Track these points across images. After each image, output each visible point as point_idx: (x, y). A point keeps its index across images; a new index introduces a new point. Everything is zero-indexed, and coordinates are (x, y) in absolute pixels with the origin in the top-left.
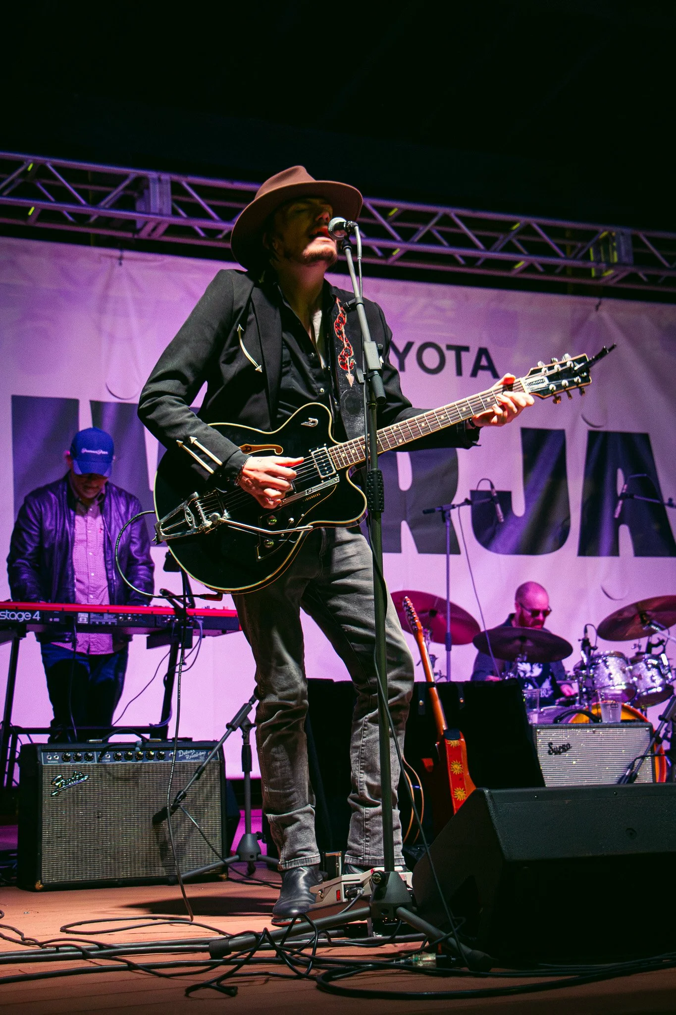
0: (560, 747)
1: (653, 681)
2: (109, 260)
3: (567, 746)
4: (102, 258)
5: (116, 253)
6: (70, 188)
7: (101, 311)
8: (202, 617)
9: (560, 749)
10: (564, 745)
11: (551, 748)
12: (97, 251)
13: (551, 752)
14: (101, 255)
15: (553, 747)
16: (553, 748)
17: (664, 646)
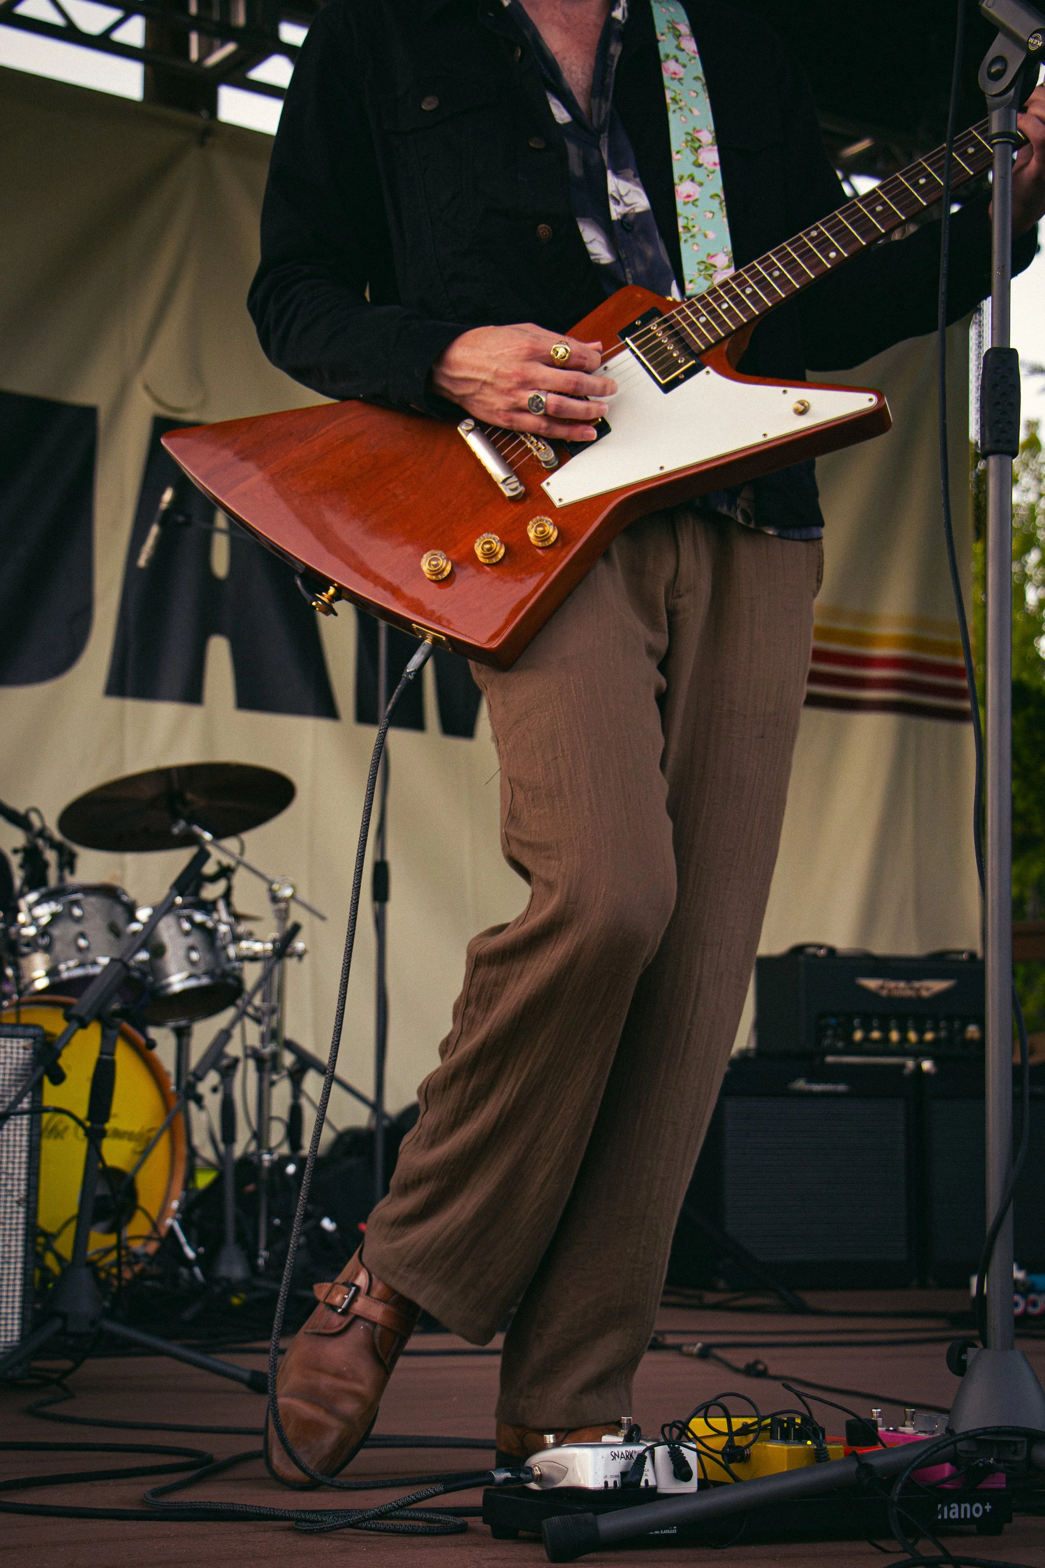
1: (193, 962)
17: (229, 880)
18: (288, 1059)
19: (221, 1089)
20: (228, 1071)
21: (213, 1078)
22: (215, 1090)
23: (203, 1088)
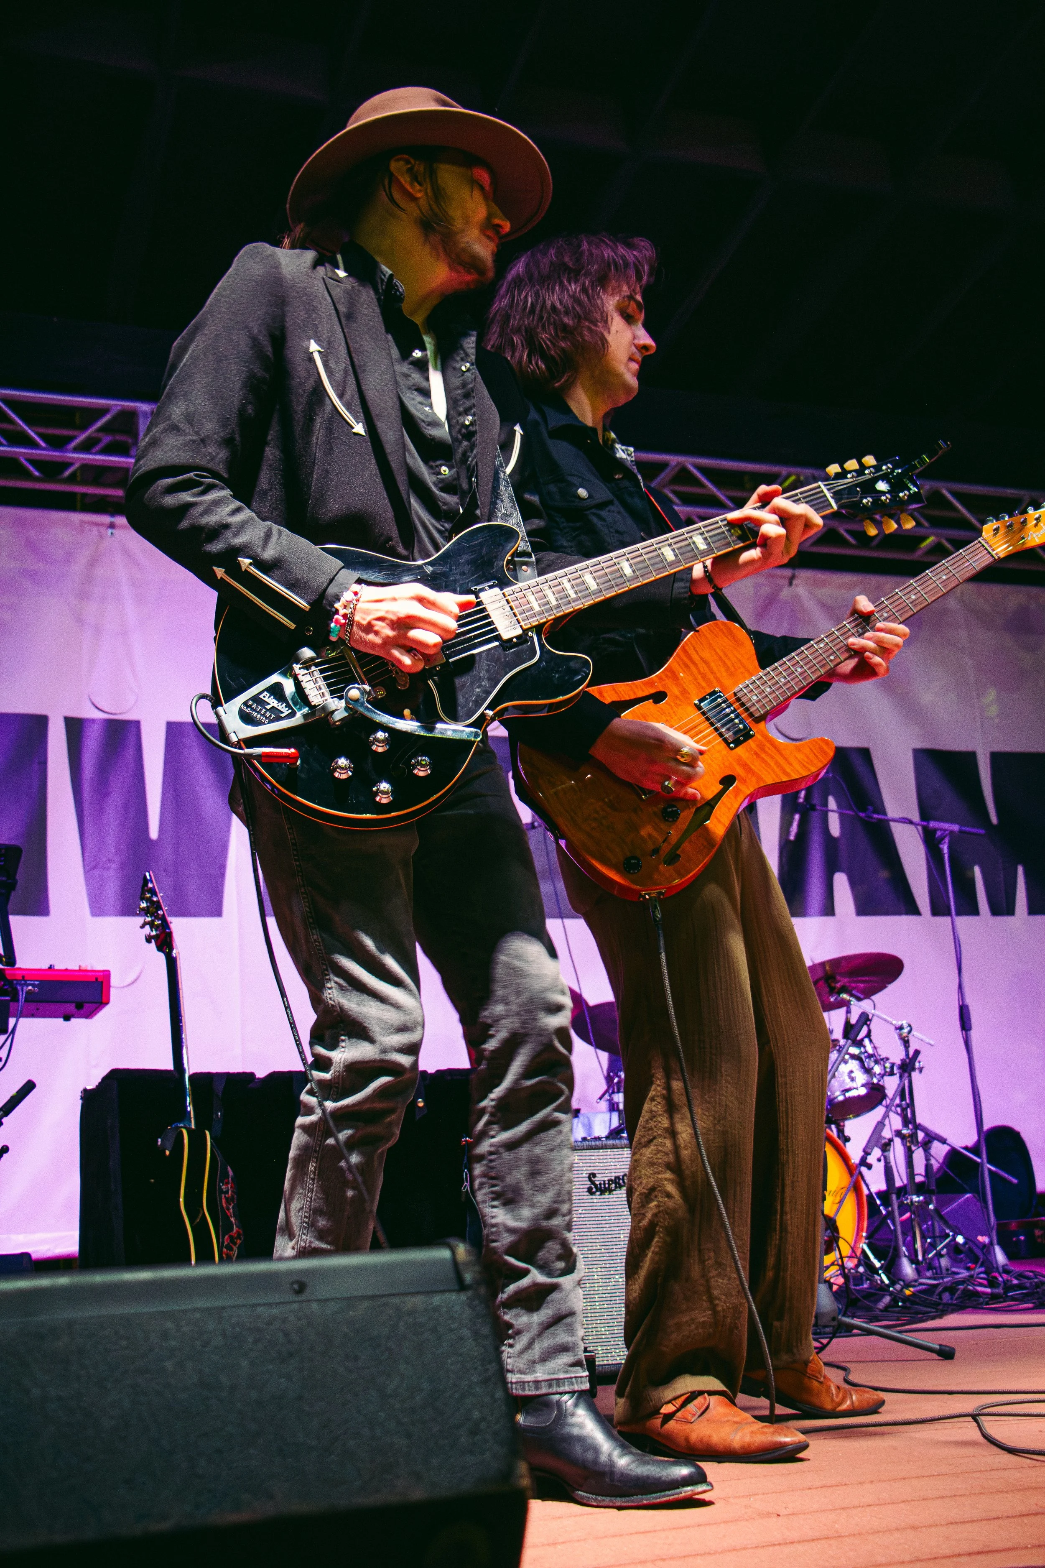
0: (609, 1181)
1: (853, 1079)
2: (95, 529)
3: (623, 1179)
4: (87, 527)
5: (106, 519)
6: (32, 434)
7: (83, 595)
8: (37, 983)
9: (609, 1184)
10: (617, 1178)
11: (593, 1183)
12: (77, 517)
13: (594, 1190)
14: (82, 523)
15: (598, 1180)
16: (597, 1183)
17: (868, 1026)
18: (921, 1135)
19: (882, 1158)
20: (886, 1146)
21: (877, 1152)
22: (879, 1160)
23: (871, 1159)
